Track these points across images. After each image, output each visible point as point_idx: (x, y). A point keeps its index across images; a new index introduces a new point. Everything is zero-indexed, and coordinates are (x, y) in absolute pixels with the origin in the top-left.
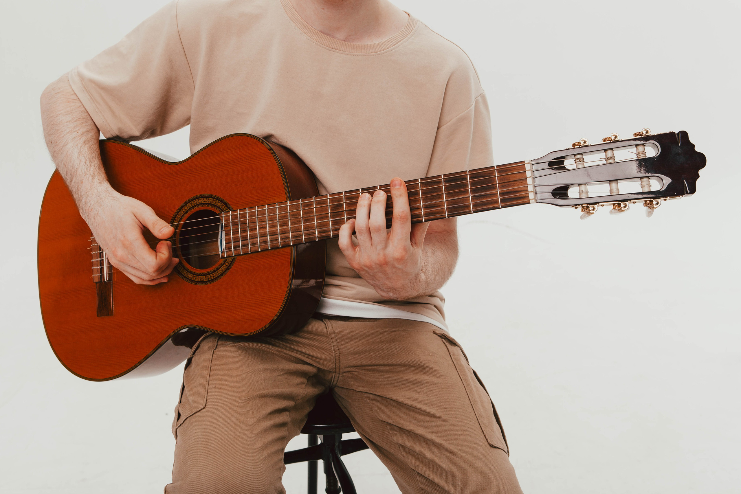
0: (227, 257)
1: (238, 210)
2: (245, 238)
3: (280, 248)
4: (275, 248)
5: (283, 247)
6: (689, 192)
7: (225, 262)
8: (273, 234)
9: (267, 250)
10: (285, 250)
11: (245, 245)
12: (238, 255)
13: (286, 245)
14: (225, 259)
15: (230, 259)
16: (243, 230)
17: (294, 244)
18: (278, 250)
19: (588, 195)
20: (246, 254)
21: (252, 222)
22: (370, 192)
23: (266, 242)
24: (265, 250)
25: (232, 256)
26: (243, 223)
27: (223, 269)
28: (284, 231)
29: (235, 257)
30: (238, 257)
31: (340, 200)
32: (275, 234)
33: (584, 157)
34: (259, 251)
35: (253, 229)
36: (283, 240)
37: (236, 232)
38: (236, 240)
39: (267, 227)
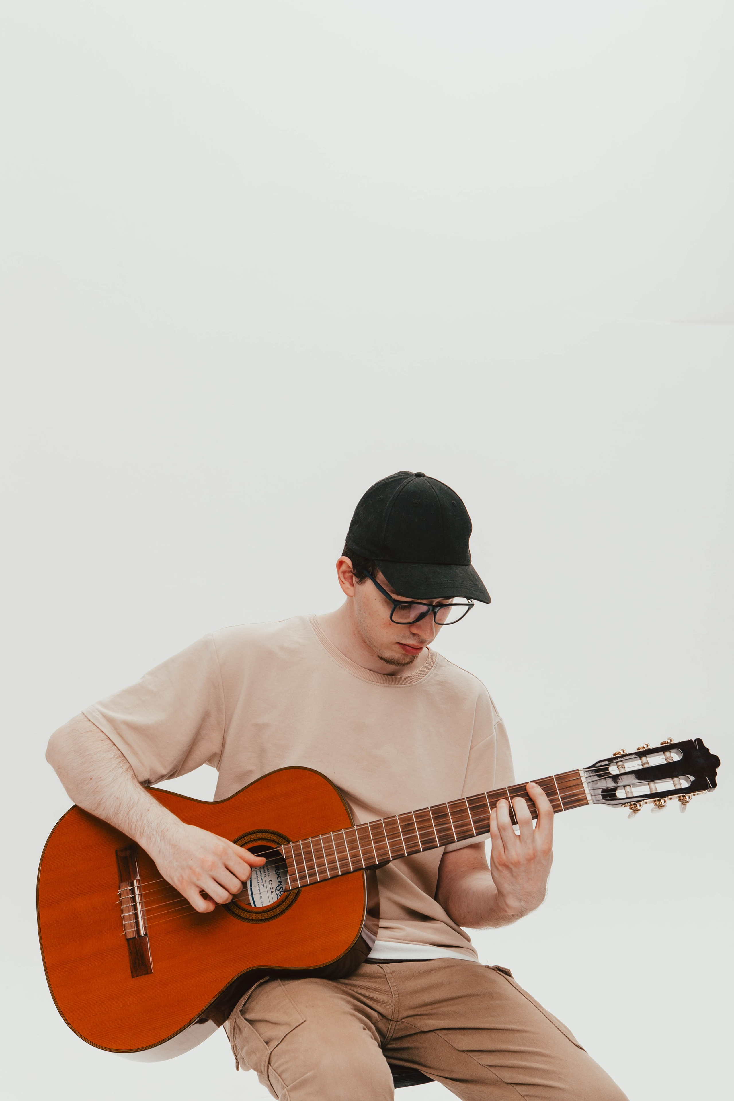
0: (292, 890)
1: (299, 841)
2: (311, 868)
3: (352, 872)
4: (346, 873)
5: (355, 871)
6: (712, 787)
7: (289, 895)
8: (343, 859)
9: (338, 876)
10: (359, 873)
11: (312, 875)
12: (305, 885)
13: (358, 869)
15: (295, 891)
16: (308, 859)
17: (367, 866)
18: (349, 875)
19: (633, 795)
20: (314, 883)
21: (318, 850)
22: (440, 809)
23: (335, 868)
24: (335, 877)
25: (298, 888)
26: (308, 853)
27: (288, 902)
28: (354, 855)
29: (301, 889)
30: (304, 888)
31: (411, 819)
32: (345, 859)
33: (624, 764)
34: (329, 878)
35: (319, 857)
36: (355, 864)
37: (300, 862)
38: (301, 870)
39: (335, 853)
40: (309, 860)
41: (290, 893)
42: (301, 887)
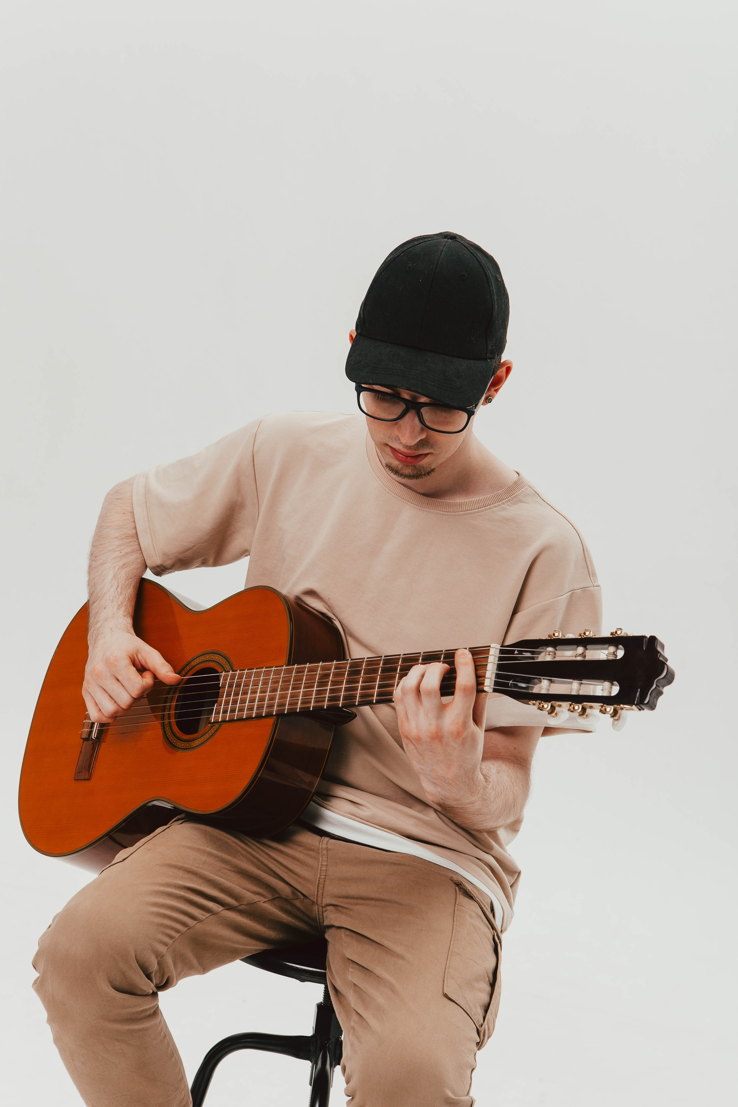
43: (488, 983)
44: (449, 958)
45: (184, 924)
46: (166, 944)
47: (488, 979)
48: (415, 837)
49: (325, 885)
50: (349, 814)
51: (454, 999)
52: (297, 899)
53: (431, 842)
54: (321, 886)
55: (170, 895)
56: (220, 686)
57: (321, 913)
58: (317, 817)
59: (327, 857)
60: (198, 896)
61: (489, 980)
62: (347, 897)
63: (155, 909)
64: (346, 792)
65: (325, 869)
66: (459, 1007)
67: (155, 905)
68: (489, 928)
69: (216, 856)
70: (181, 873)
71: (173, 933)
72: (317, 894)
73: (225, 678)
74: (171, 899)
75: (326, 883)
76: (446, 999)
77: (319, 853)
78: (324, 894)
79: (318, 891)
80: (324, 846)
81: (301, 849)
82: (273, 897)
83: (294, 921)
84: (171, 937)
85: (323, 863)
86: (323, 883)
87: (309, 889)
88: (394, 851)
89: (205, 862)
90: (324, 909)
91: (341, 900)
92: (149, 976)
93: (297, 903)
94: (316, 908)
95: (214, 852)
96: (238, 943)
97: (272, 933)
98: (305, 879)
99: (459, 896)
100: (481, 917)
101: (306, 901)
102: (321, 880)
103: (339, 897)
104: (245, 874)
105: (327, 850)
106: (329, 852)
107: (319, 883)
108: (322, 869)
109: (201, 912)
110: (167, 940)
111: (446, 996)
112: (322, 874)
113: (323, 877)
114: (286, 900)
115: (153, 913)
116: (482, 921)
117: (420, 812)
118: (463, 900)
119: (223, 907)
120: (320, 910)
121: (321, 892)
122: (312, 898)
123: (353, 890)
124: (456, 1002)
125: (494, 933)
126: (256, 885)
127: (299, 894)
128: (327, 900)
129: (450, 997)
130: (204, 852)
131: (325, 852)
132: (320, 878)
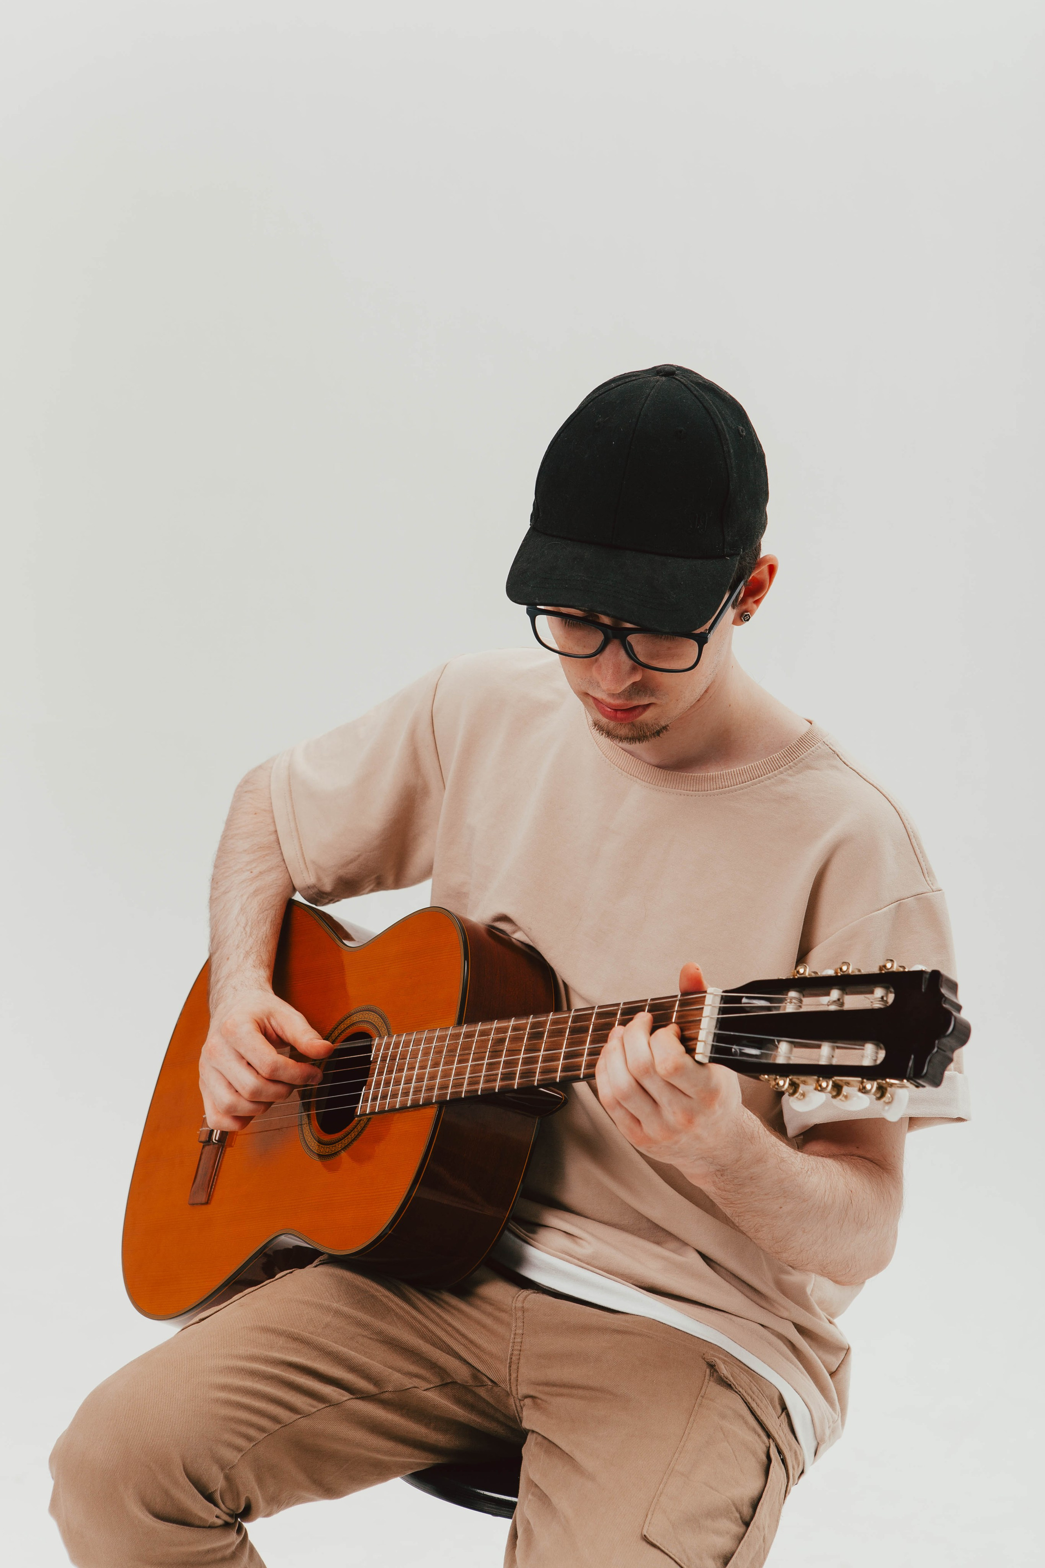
0: (361, 1115)
1: (394, 1034)
2: (387, 1084)
3: (421, 1106)
4: (415, 1106)
5: (424, 1103)
7: (358, 1124)
8: (420, 1079)
9: (407, 1107)
10: (426, 1109)
11: (385, 1096)
12: (372, 1113)
13: (428, 1103)
14: (359, 1119)
15: (364, 1119)
16: (390, 1068)
17: (438, 1100)
18: (418, 1109)
20: (382, 1112)
23: (408, 1093)
24: (403, 1108)
25: (366, 1115)
26: (393, 1058)
27: (353, 1135)
28: (432, 1077)
29: (370, 1116)
32: (422, 1080)
34: (397, 1109)
35: (401, 1070)
36: (428, 1091)
37: (380, 1073)
38: (378, 1085)
39: (415, 1068)
40: (390, 1072)
41: (360, 1121)
42: (370, 1114)
43: (740, 1522)
44: (665, 1480)
45: (275, 1419)
46: (239, 1449)
47: (738, 1515)
48: (662, 1289)
49: (520, 1365)
50: (562, 1253)
51: (658, 1544)
52: (483, 1386)
53: (686, 1297)
54: (514, 1367)
55: (254, 1374)
56: (371, 1059)
57: (519, 1409)
58: (519, 1259)
59: (524, 1322)
60: (307, 1377)
61: (741, 1518)
62: (547, 1384)
63: (223, 1395)
64: (561, 1219)
65: (519, 1340)
66: (667, 1557)
67: (224, 1388)
68: (759, 1436)
69: (347, 1317)
70: (281, 1341)
71: (252, 1432)
72: (510, 1380)
73: (379, 1046)
74: (256, 1379)
75: (522, 1361)
76: (644, 1543)
77: (511, 1315)
78: (520, 1379)
79: (510, 1375)
80: (519, 1305)
81: (489, 1309)
82: (443, 1381)
83: (478, 1420)
84: (249, 1438)
85: (517, 1332)
86: (517, 1362)
87: (496, 1371)
88: (624, 1311)
89: (327, 1325)
90: (522, 1403)
91: (541, 1388)
92: (210, 1498)
93: (482, 1392)
94: (511, 1401)
95: (346, 1309)
96: (378, 1451)
97: (441, 1437)
98: (491, 1355)
99: (707, 1384)
100: (743, 1418)
101: (496, 1389)
102: (514, 1358)
103: (538, 1384)
104: (396, 1346)
105: (523, 1310)
106: (526, 1314)
107: (510, 1363)
108: (516, 1340)
109: (309, 1401)
110: (241, 1442)
111: (645, 1539)
112: (516, 1348)
113: (516, 1352)
114: (465, 1387)
115: (217, 1401)
116: (746, 1423)
117: (674, 1251)
118: (714, 1389)
119: (352, 1394)
120: (518, 1404)
121: (514, 1376)
122: (503, 1385)
123: (555, 1373)
124: (663, 1549)
125: (770, 1444)
126: (413, 1362)
127: (485, 1379)
128: (523, 1390)
129: (652, 1540)
130: (328, 1309)
131: (520, 1314)
132: (512, 1354)
